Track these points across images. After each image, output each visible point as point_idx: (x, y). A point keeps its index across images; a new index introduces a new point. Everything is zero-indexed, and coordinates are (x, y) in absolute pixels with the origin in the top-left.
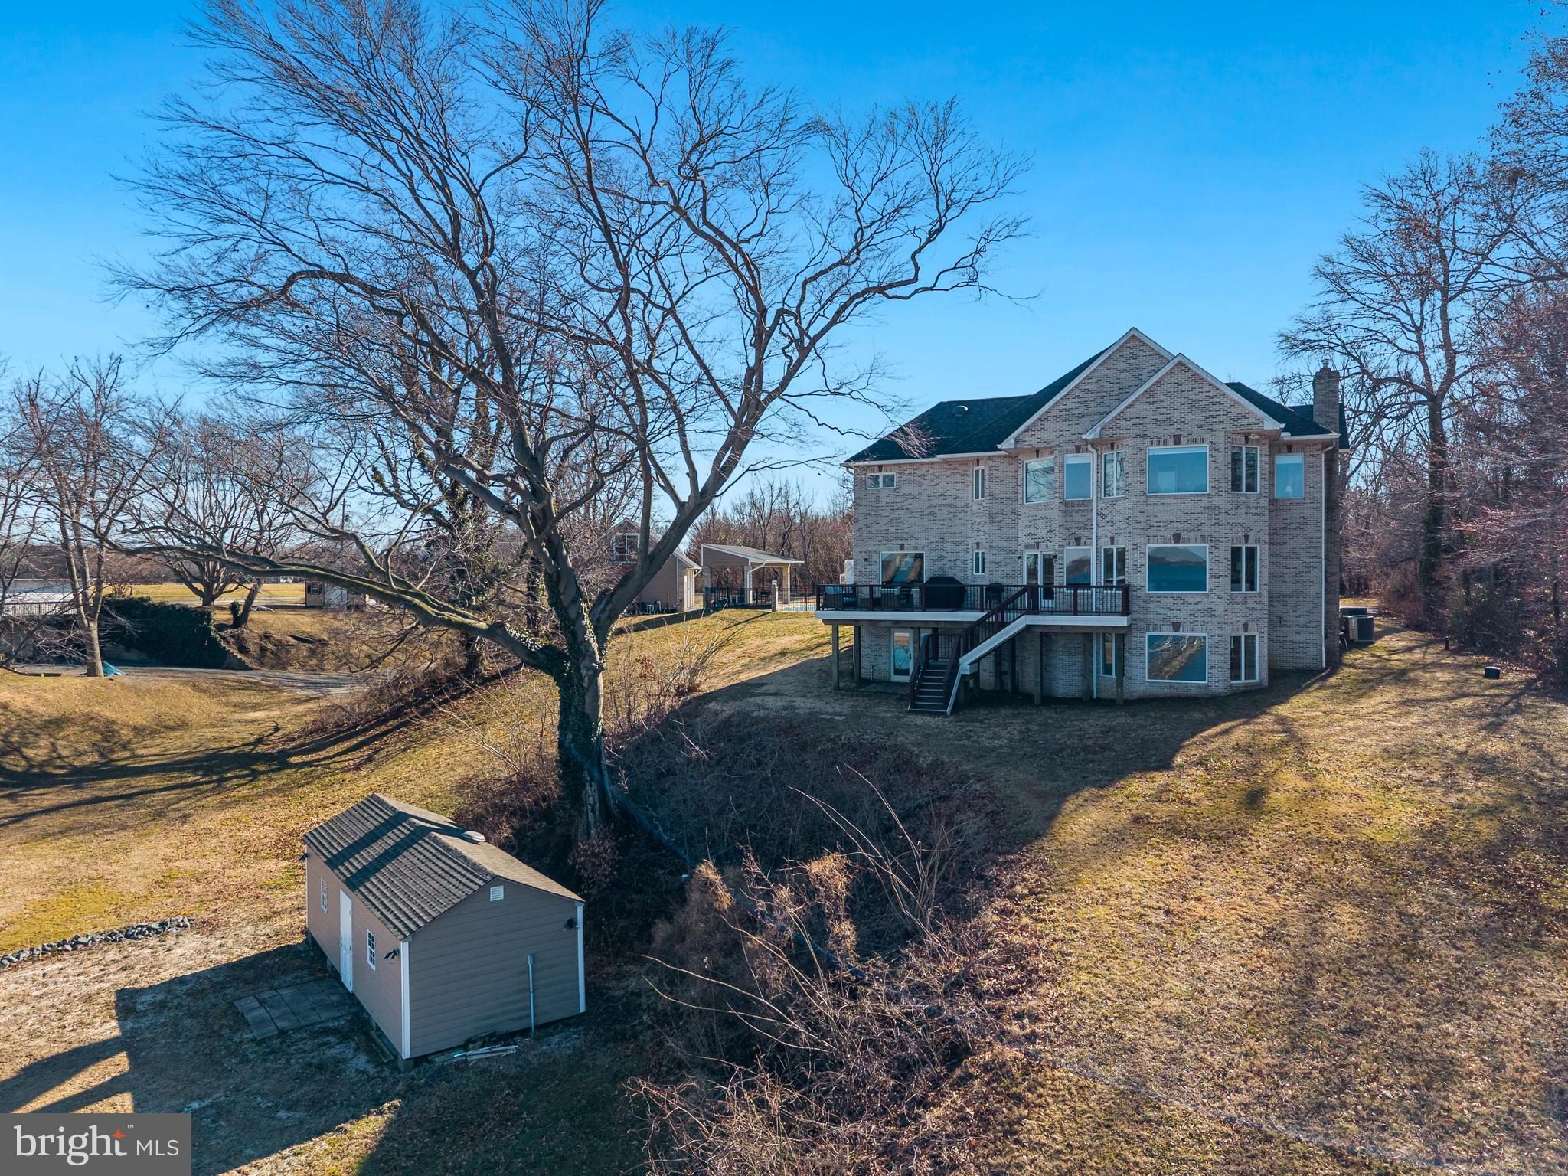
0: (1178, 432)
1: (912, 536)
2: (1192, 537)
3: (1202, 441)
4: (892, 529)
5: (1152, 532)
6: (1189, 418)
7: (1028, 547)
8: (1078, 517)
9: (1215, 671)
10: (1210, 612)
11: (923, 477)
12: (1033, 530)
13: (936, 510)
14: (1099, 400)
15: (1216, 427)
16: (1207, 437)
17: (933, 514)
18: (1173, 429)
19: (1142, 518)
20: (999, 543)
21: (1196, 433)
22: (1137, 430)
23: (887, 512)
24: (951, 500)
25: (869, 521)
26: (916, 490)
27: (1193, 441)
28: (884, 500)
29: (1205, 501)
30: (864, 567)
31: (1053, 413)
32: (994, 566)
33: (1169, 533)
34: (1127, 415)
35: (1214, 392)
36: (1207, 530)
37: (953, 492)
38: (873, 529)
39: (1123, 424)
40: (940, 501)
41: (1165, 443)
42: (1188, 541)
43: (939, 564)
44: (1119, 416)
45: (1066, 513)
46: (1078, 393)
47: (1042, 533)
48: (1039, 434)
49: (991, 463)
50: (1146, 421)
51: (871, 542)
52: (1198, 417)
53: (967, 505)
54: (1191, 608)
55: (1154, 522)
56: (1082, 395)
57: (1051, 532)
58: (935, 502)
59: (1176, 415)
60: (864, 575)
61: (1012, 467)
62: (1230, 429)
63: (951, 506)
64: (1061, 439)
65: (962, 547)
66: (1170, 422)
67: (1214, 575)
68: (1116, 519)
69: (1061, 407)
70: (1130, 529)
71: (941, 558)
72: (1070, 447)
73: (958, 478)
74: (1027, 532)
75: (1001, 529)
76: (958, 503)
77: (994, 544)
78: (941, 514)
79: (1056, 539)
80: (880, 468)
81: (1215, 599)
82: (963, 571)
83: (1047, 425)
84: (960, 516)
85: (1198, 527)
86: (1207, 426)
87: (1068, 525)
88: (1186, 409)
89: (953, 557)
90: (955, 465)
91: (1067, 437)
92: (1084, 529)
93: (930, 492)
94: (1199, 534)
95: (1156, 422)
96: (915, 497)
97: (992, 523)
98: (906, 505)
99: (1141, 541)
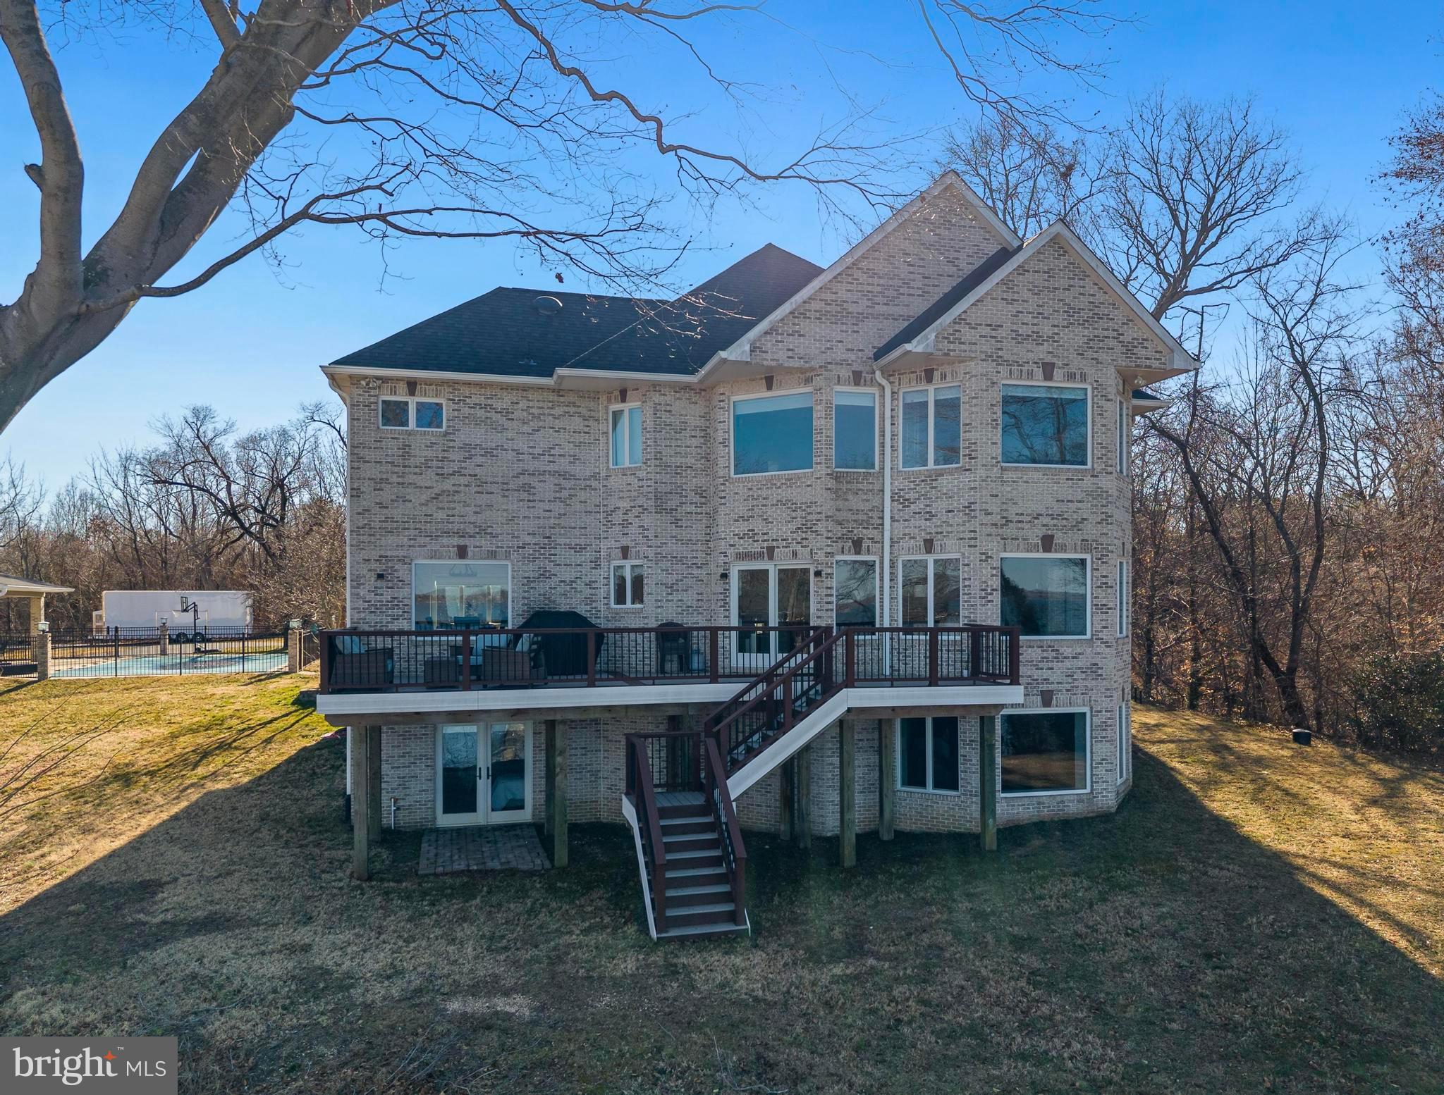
0: (1049, 359)
1: (482, 531)
2: (1069, 542)
3: (1084, 378)
4: (440, 515)
5: (1010, 531)
6: (1065, 335)
7: (741, 557)
8: (855, 502)
9: (1101, 771)
10: (1094, 670)
11: (507, 413)
12: (758, 526)
13: (533, 481)
14: (891, 293)
15: (1103, 356)
16: (1091, 372)
17: (527, 488)
18: (1042, 352)
19: (994, 506)
20: (673, 548)
21: (1076, 364)
22: (987, 346)
23: (429, 478)
24: (563, 465)
25: (387, 495)
26: (494, 439)
27: (1071, 377)
28: (420, 453)
29: (1088, 482)
30: (375, 591)
31: (815, 306)
32: (663, 592)
33: (1035, 535)
34: (972, 319)
35: (1100, 297)
36: (1091, 531)
37: (569, 448)
38: (397, 512)
39: (967, 334)
40: (541, 465)
41: (1030, 375)
42: (1063, 548)
43: (543, 587)
44: (960, 319)
45: (838, 494)
46: (857, 274)
47: (782, 527)
48: (791, 342)
49: (657, 398)
50: (1002, 333)
51: (391, 540)
52: (1076, 337)
53: (595, 476)
54: (1068, 664)
55: (1013, 511)
56: (863, 278)
57: (807, 527)
58: (532, 465)
59: (1046, 330)
60: (374, 609)
61: (699, 409)
62: (1122, 362)
63: (564, 475)
64: (829, 356)
65: (588, 556)
66: (1038, 339)
67: (1102, 608)
68: (940, 506)
69: (829, 296)
70: (975, 524)
71: (545, 575)
72: (845, 373)
73: (577, 423)
74: (743, 527)
75: (676, 522)
76: (577, 470)
77: (664, 550)
78: (545, 489)
79: (817, 542)
80: (412, 386)
81: (1102, 649)
82: (590, 600)
83: (804, 326)
84: (582, 495)
85: (1078, 525)
86: (1089, 354)
87: (841, 516)
88: (1060, 319)
89: (569, 574)
90: (571, 398)
91: (840, 353)
92: (866, 524)
93: (522, 445)
94: (1078, 537)
95: (1018, 338)
96: (488, 453)
97: (660, 510)
98: (470, 467)
99: (992, 546)
